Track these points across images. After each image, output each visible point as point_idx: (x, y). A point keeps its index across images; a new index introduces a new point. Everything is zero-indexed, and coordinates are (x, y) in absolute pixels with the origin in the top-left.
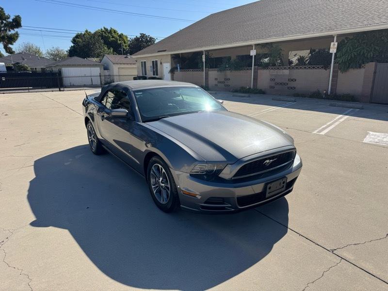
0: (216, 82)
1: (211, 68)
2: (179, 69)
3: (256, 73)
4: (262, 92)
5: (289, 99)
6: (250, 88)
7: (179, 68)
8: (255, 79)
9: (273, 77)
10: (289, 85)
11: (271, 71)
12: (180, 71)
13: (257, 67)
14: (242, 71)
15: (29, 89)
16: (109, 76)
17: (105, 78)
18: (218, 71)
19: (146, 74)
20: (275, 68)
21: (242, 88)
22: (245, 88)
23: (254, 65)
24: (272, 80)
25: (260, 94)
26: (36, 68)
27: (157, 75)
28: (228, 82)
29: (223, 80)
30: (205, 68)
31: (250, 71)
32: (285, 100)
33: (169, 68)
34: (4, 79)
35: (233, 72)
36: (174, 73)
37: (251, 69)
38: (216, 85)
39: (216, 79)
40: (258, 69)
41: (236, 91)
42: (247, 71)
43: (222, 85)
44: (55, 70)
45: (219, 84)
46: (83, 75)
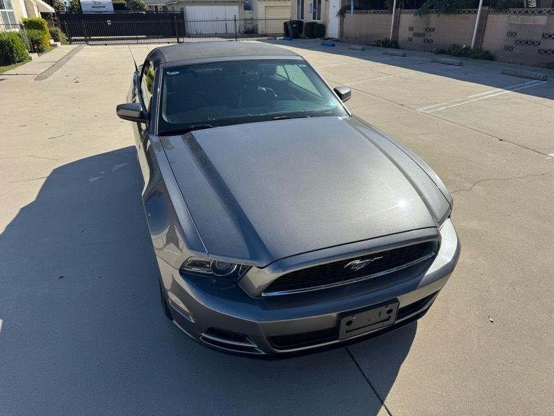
0: (410, 34)
1: (405, 8)
2: (352, 10)
3: (483, 20)
4: (489, 57)
5: (533, 74)
6: (467, 48)
7: (352, 7)
8: (481, 31)
9: (514, 29)
10: (541, 47)
11: (513, 16)
12: (354, 13)
13: (487, 8)
14: (458, 16)
15: (137, 39)
16: (252, 19)
17: (245, 23)
18: (416, 14)
19: (302, 18)
20: (520, 12)
21: (455, 46)
22: (459, 47)
23: (483, 5)
24: (511, 34)
25: (485, 59)
26: (156, 7)
27: (319, 19)
28: (430, 35)
29: (422, 31)
30: (397, 7)
31: (472, 16)
32: (526, 75)
33: (338, 8)
34: (109, 23)
35: (442, 16)
36: (344, 17)
37: (476, 12)
38: (410, 39)
39: (411, 29)
40: (488, 12)
41: (442, 52)
42: (469, 15)
43: (421, 40)
44: (177, 9)
45: (415, 39)
46: (214, 18)
